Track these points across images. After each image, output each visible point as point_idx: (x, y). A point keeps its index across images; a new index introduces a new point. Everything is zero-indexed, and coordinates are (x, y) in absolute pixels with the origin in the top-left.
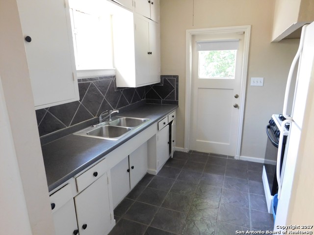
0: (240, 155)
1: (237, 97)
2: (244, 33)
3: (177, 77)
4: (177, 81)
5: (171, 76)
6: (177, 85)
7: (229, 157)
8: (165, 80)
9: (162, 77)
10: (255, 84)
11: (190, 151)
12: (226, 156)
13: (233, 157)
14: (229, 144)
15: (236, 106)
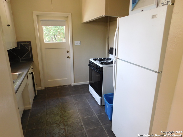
0: (74, 83)
1: (68, 52)
2: (68, 17)
3: (30, 42)
4: (31, 45)
5: (25, 42)
6: (31, 48)
7: (69, 85)
8: (21, 45)
9: (18, 43)
10: (77, 44)
11: (45, 88)
12: (67, 85)
13: (71, 85)
14: (67, 79)
15: (68, 57)
